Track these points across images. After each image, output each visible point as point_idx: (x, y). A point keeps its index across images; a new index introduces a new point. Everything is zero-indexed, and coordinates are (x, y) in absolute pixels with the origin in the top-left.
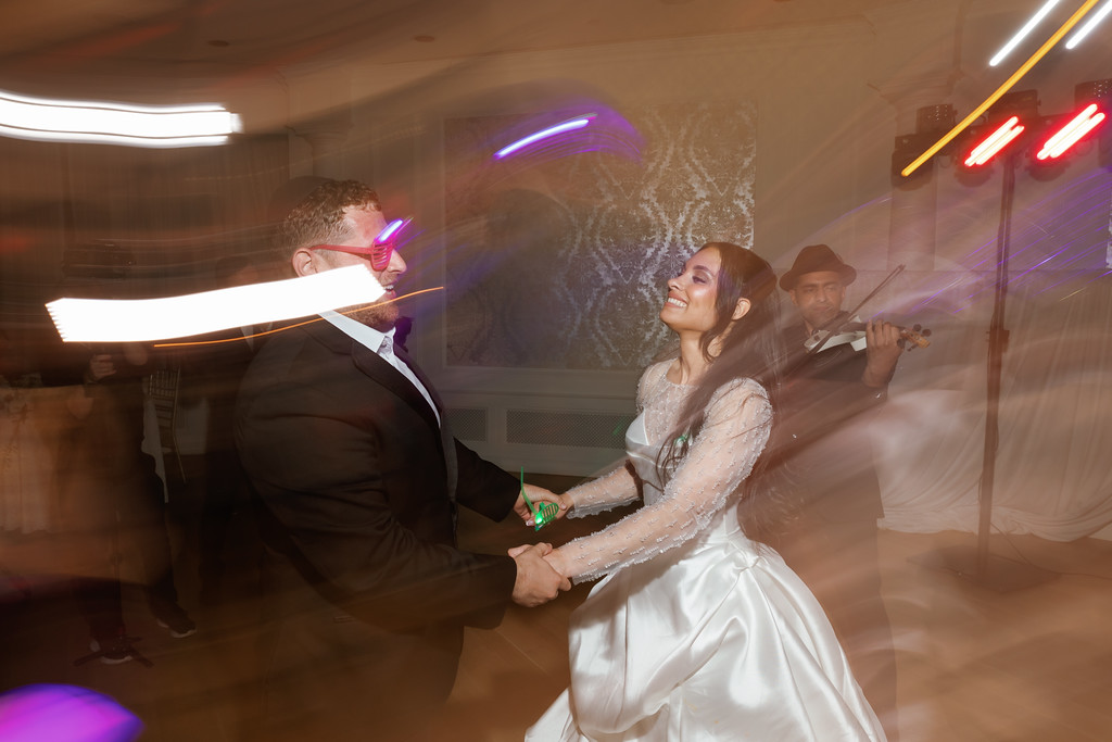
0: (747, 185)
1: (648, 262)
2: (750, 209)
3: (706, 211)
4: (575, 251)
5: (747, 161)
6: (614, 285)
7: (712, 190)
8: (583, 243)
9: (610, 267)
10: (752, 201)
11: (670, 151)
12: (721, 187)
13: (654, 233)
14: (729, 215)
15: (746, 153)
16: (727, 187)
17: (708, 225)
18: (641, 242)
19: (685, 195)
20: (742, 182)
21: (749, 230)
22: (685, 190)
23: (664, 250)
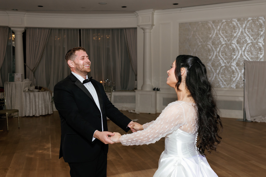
0: (262, 39)
1: (234, 60)
2: (263, 46)
3: (251, 46)
4: (214, 57)
5: (262, 33)
6: (225, 66)
7: (252, 41)
8: (216, 55)
9: (223, 61)
10: (263, 43)
11: (241, 30)
12: (255, 39)
13: (236, 52)
14: (257, 47)
15: (262, 31)
16: (256, 40)
17: (251, 50)
18: (232, 54)
19: (245, 42)
20: (260, 38)
21: (263, 51)
22: (245, 41)
23: (239, 57)
